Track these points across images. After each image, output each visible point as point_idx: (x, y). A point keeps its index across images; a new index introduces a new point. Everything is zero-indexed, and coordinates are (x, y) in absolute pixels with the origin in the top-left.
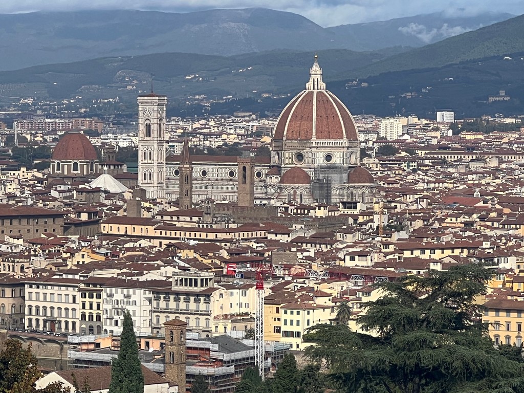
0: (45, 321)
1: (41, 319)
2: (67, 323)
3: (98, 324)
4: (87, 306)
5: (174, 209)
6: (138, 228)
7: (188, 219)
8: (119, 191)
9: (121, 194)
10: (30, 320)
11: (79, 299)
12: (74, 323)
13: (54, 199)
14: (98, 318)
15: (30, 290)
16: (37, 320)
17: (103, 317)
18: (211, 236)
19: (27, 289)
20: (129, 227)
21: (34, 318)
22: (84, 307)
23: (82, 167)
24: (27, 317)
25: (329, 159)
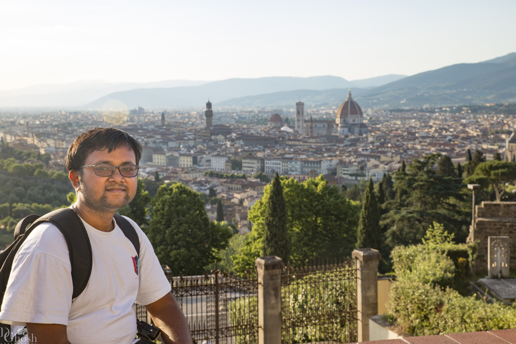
0: (271, 170)
2: (278, 171)
3: (287, 171)
5: (307, 136)
6: (297, 142)
9: (291, 132)
12: (280, 171)
15: (266, 161)
16: (269, 170)
17: (288, 169)
20: (294, 142)
22: (283, 166)
23: (278, 124)
24: (265, 170)
25: (354, 121)
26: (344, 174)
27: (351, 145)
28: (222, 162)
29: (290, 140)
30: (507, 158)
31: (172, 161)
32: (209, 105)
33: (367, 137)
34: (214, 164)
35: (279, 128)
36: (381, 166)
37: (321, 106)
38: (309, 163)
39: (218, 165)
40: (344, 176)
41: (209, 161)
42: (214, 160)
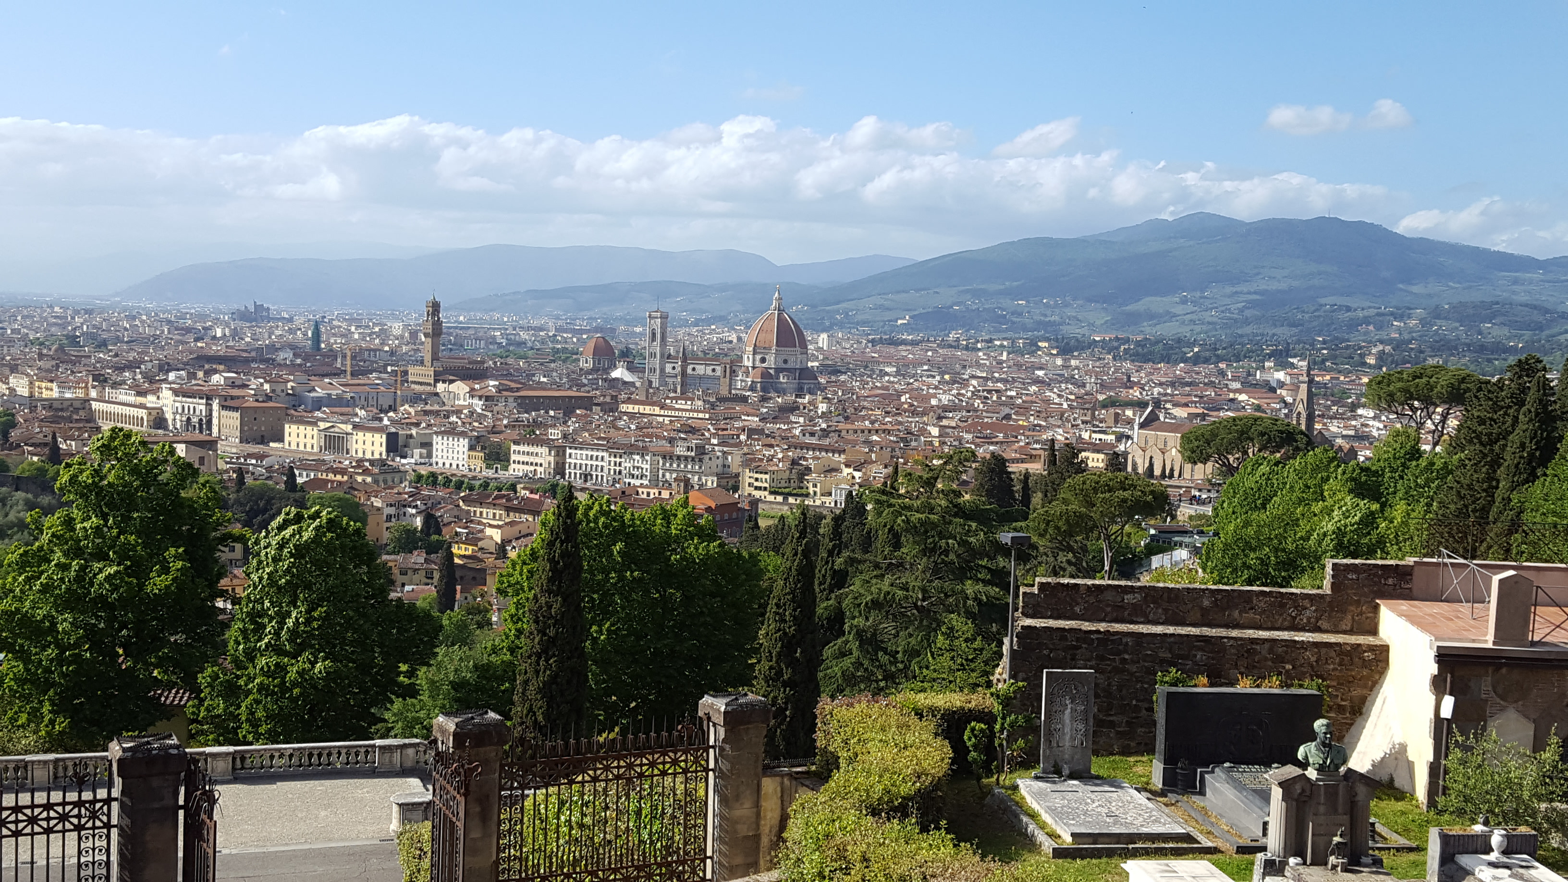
0: (581, 474)
1: (578, 472)
2: (597, 476)
3: (620, 476)
4: (612, 463)
5: (672, 395)
6: (647, 408)
7: (684, 402)
8: (632, 380)
9: (633, 383)
10: (570, 473)
11: (607, 458)
12: (602, 476)
13: (585, 385)
14: (620, 473)
15: (571, 451)
16: (575, 474)
17: (624, 472)
18: (701, 415)
19: (568, 451)
20: (642, 407)
21: (573, 472)
22: (610, 465)
23: (604, 362)
24: (567, 471)
25: (785, 362)
26: (756, 488)
28: (461, 449)
29: (629, 401)
30: (1135, 465)
31: (335, 442)
32: (435, 307)
33: (814, 403)
34: (440, 454)
35: (607, 371)
36: (846, 471)
37: (708, 322)
38: (675, 458)
39: (450, 455)
40: (757, 494)
41: (427, 445)
42: (440, 444)
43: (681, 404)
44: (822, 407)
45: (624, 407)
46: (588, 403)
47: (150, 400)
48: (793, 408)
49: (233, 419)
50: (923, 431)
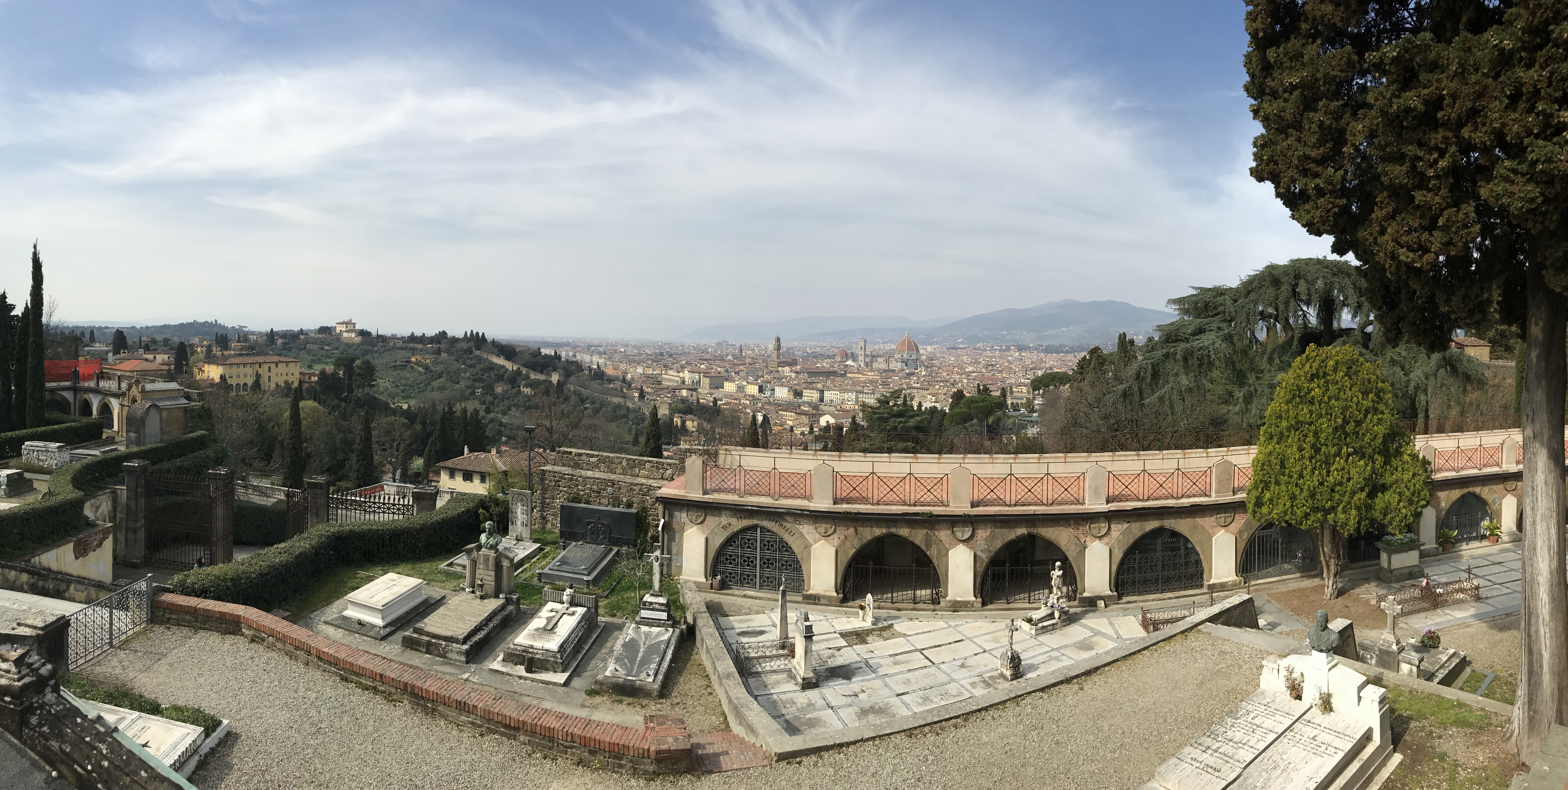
6: (856, 375)
8: (853, 365)
11: (839, 394)
13: (836, 367)
18: (877, 377)
19: (825, 392)
23: (843, 359)
25: (911, 356)
27: (905, 378)
28: (785, 392)
29: (850, 373)
31: (741, 389)
32: (778, 340)
33: (921, 371)
34: (778, 393)
35: (844, 362)
36: (929, 397)
39: (781, 393)
41: (773, 390)
42: (777, 389)
43: (870, 373)
44: (923, 373)
45: (848, 375)
46: (834, 373)
47: (681, 374)
48: (913, 374)
49: (707, 381)
50: (961, 381)
